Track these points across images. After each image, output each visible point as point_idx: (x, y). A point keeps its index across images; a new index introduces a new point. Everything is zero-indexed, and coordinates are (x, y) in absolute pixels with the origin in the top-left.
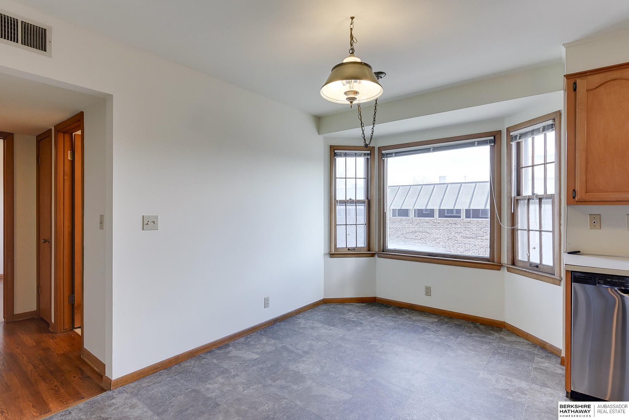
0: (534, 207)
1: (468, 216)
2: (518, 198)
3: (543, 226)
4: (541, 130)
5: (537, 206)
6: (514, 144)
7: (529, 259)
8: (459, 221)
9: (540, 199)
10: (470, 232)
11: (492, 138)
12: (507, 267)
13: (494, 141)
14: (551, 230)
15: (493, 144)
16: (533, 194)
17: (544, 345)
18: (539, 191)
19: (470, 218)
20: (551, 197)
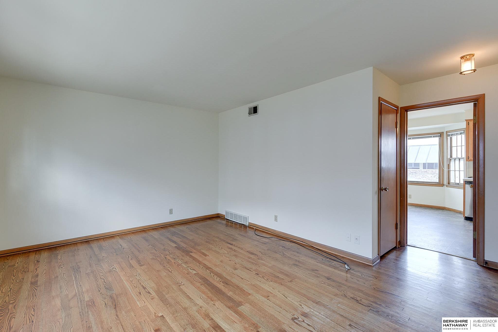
0: (457, 162)
1: (424, 168)
2: (451, 158)
3: (460, 169)
4: (459, 134)
5: (458, 161)
6: (449, 138)
7: (455, 182)
8: (419, 171)
9: (459, 159)
10: (427, 178)
11: (440, 135)
12: (446, 185)
13: (440, 136)
14: (463, 170)
15: (440, 137)
16: (457, 157)
17: (460, 212)
18: (459, 156)
19: (426, 169)
20: (463, 158)
